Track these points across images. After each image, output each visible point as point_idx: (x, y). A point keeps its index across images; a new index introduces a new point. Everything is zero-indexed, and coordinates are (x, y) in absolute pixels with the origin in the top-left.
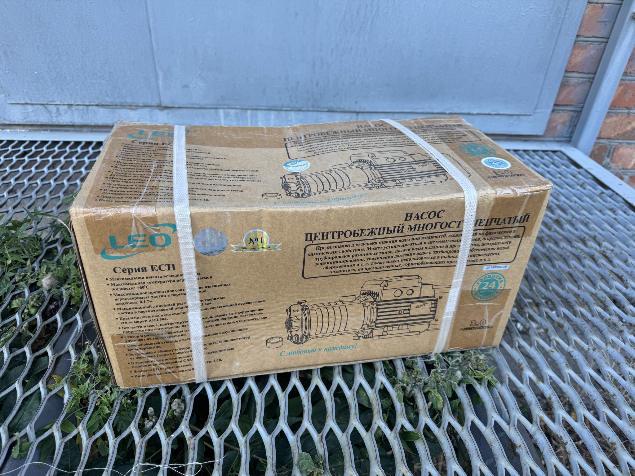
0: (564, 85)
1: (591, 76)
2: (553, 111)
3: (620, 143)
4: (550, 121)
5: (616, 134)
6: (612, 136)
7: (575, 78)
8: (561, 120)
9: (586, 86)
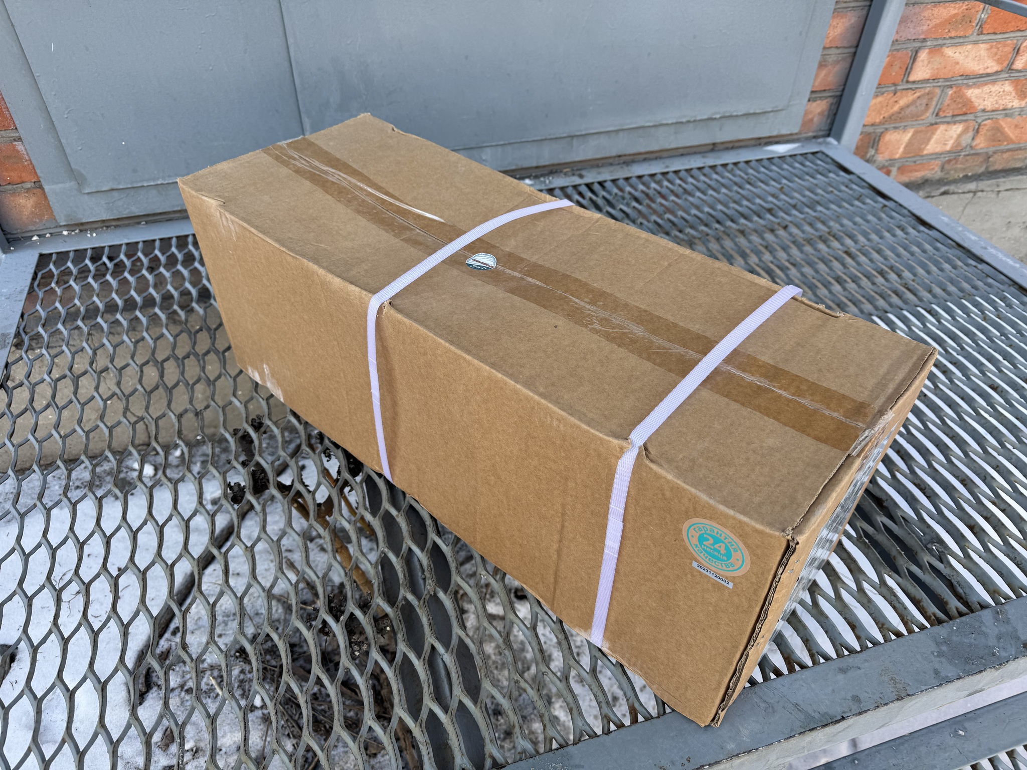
0: (821, 65)
1: (853, 50)
2: (809, 100)
3: (886, 129)
4: (806, 113)
5: (882, 117)
6: (878, 121)
7: (835, 55)
8: (819, 110)
9: (846, 65)
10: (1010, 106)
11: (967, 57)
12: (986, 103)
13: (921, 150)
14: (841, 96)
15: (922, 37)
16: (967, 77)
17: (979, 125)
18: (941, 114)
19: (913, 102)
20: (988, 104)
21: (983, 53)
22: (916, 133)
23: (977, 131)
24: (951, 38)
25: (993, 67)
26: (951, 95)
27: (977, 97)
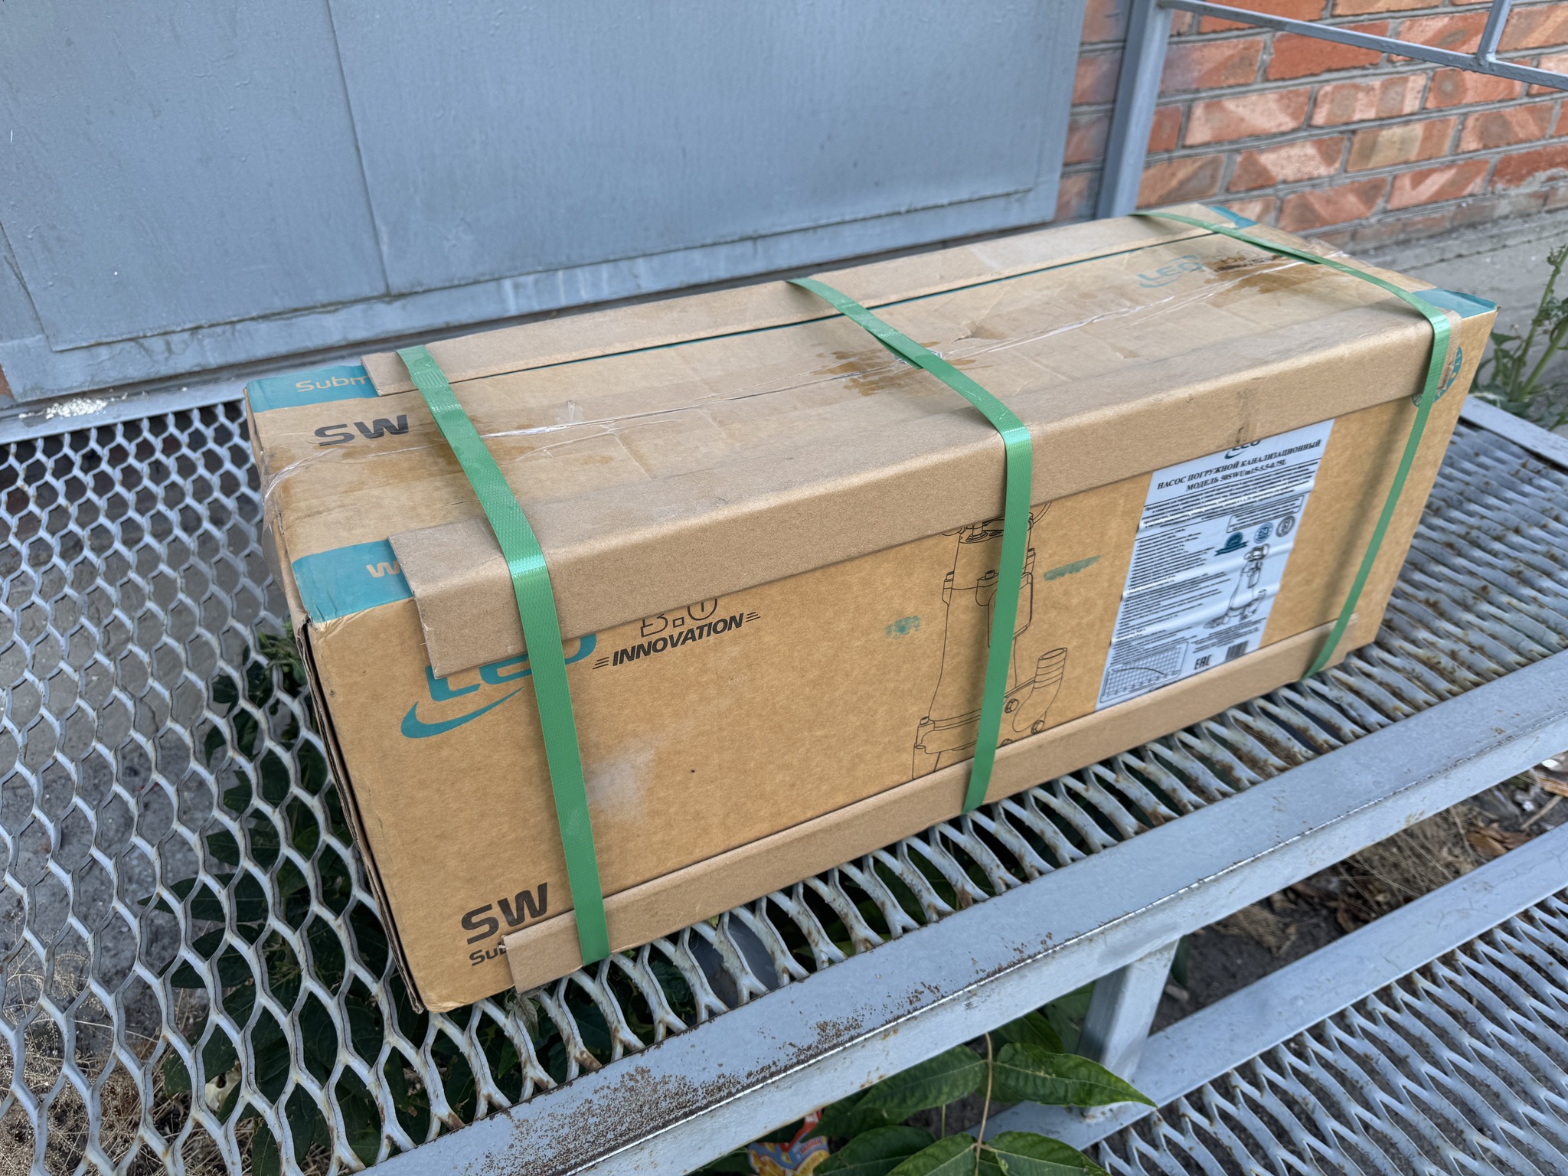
0: (1073, 128)
1: (1109, 106)
2: (1064, 175)
4: (1061, 193)
6: (1152, 201)
7: (1088, 114)
8: (1075, 189)
9: (1104, 126)
10: (1315, 174)
11: (1253, 111)
12: (1285, 171)
14: (1102, 169)
15: (1194, 86)
16: (1257, 136)
17: (1282, 202)
18: (1233, 189)
19: (1194, 175)
20: (1289, 172)
21: (1273, 105)
23: (1281, 210)
24: (1230, 87)
25: (1289, 123)
26: (1241, 163)
27: (1275, 164)
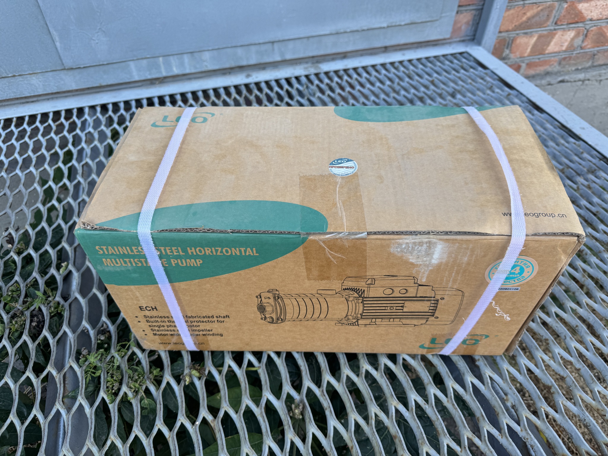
2: (457, 13)
3: (517, 34)
4: (455, 23)
5: (513, 25)
6: (510, 28)
8: (465, 20)
12: (592, 14)
13: (544, 50)
14: (482, 9)
17: (588, 31)
18: (559, 23)
19: (538, 14)
20: (595, 15)
22: (540, 37)
23: (586, 36)
26: (567, 8)
27: (586, 10)
